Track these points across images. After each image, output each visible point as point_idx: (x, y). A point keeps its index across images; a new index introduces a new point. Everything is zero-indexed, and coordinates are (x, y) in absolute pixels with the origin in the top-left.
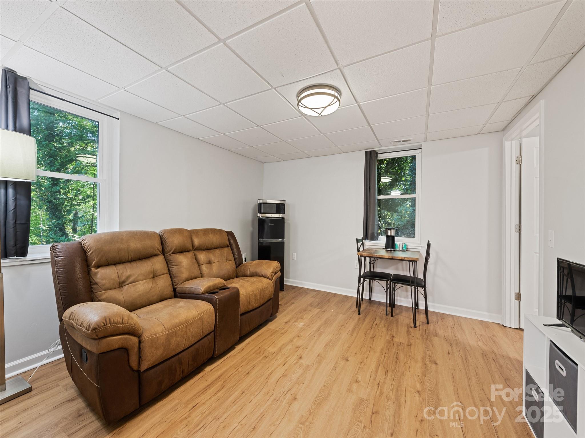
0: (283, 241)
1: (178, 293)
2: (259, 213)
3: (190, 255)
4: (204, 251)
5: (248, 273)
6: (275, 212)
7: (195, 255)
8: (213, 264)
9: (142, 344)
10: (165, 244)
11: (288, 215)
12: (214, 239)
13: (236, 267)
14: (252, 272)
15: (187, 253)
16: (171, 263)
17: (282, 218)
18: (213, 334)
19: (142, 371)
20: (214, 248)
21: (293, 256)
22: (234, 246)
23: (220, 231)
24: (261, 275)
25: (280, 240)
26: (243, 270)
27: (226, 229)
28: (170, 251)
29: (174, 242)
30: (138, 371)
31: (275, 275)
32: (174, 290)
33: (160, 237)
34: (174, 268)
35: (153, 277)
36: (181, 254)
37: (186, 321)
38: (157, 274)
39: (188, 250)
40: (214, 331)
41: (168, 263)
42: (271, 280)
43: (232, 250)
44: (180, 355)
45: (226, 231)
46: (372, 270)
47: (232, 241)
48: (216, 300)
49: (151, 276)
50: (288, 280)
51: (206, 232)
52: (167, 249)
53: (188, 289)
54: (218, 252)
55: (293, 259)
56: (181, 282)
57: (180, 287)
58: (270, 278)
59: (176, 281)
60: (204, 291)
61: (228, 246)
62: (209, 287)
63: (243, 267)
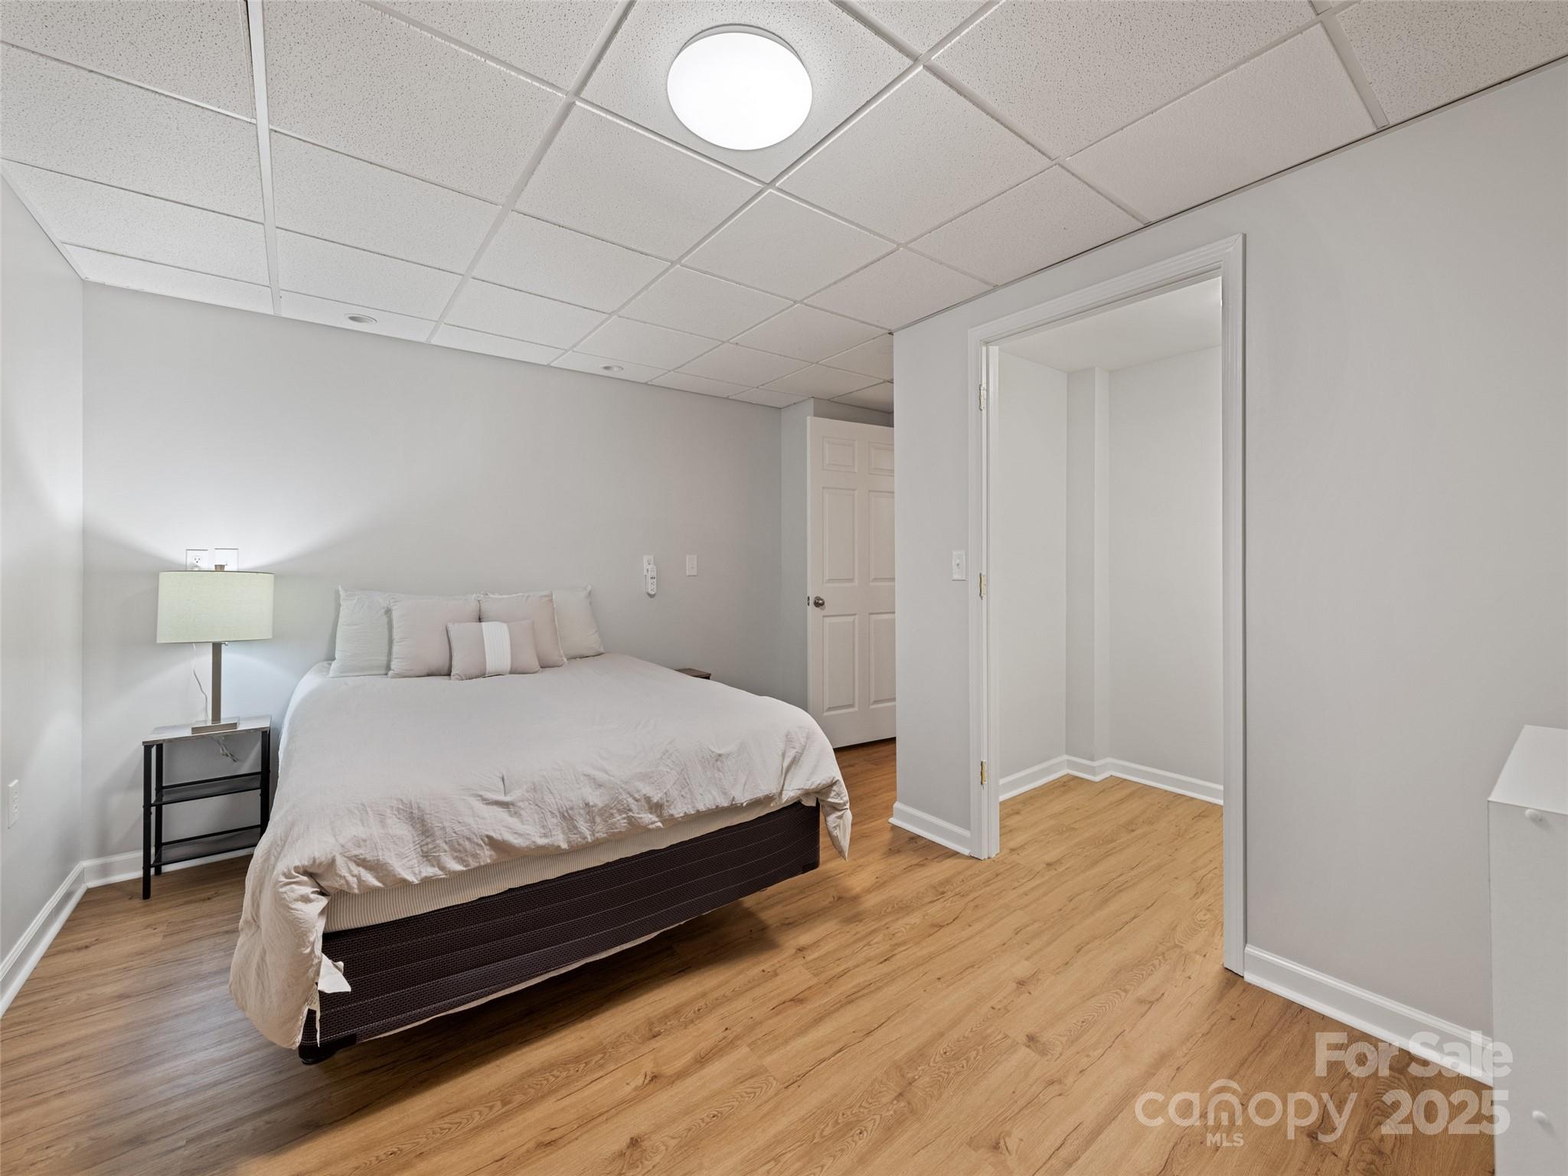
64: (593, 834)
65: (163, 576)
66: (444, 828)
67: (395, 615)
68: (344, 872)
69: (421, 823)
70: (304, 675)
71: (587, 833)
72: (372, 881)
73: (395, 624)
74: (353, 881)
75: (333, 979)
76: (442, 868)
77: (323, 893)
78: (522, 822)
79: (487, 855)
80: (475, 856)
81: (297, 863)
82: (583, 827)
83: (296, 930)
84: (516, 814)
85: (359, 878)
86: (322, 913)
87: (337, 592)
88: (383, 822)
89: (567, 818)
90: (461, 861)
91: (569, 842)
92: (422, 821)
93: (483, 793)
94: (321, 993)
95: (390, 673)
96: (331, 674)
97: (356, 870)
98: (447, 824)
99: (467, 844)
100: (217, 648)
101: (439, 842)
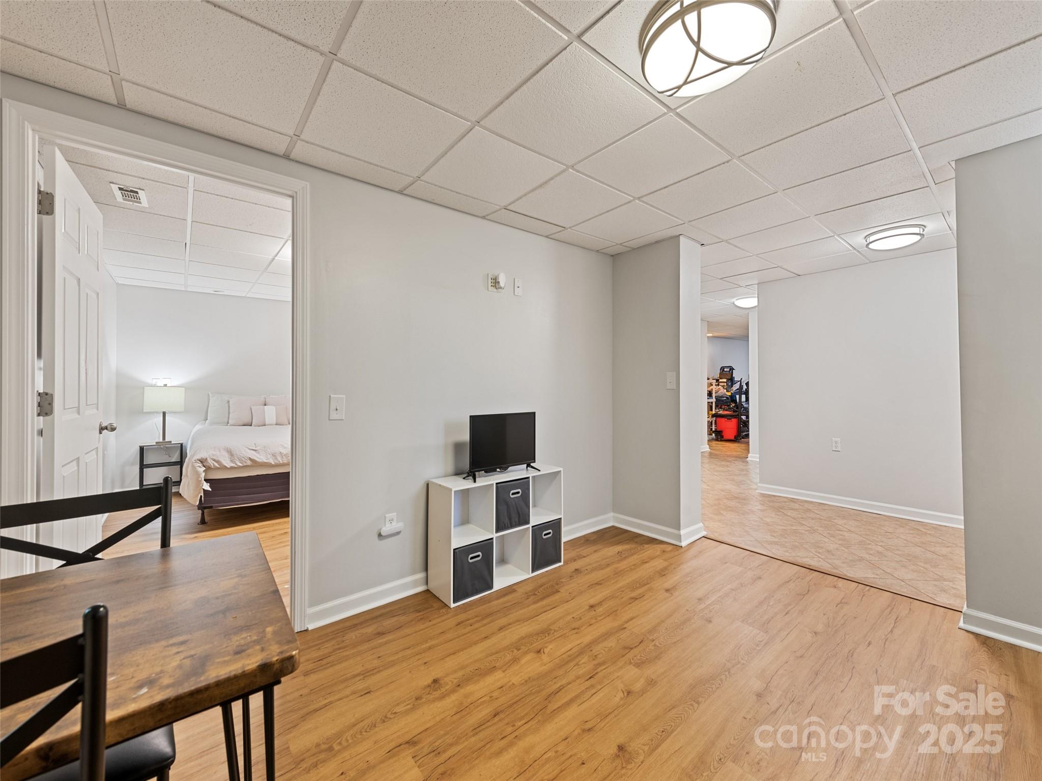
64: (282, 461)
65: (145, 388)
66: (236, 454)
67: (231, 403)
68: (209, 462)
69: (230, 453)
70: (196, 425)
71: (281, 461)
72: (216, 465)
73: (231, 407)
74: (212, 465)
75: (207, 487)
76: (236, 464)
77: (204, 466)
78: (260, 455)
79: (249, 463)
80: (246, 462)
81: (198, 458)
82: (279, 459)
83: (198, 474)
84: (259, 453)
85: (213, 464)
86: (204, 471)
87: (209, 395)
88: (220, 451)
89: (274, 455)
90: (241, 463)
91: (275, 462)
92: (231, 452)
93: (249, 447)
94: (203, 489)
95: (229, 424)
96: (206, 424)
97: (214, 462)
98: (238, 453)
99: (243, 459)
100: (164, 414)
101: (235, 458)
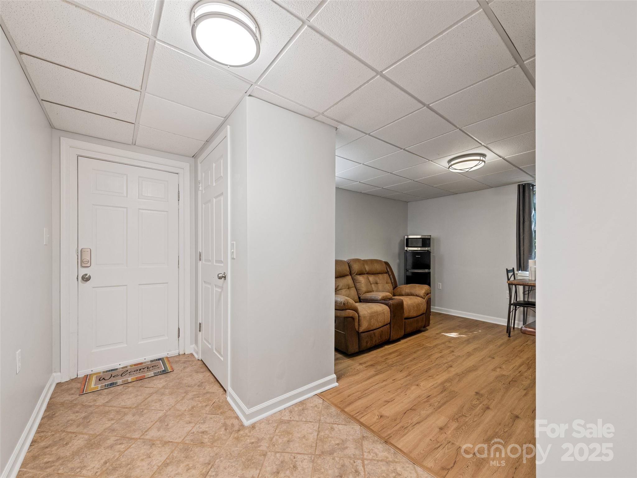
0: (429, 271)
1: (362, 300)
2: (406, 247)
3: (365, 276)
4: (372, 275)
5: (403, 293)
6: (421, 246)
7: (368, 277)
8: (378, 284)
9: (360, 318)
10: (351, 269)
11: (433, 249)
12: (378, 267)
13: (393, 289)
14: (408, 293)
15: (364, 275)
16: (356, 281)
17: (428, 251)
18: (389, 325)
19: (360, 332)
20: (378, 274)
21: (438, 286)
22: (390, 273)
23: (380, 261)
24: (415, 295)
25: (427, 271)
26: (399, 291)
27: (384, 260)
28: (355, 273)
29: (356, 267)
30: (358, 332)
31: (427, 295)
32: (359, 298)
33: (348, 264)
34: (358, 284)
35: (348, 288)
36: (360, 275)
37: (377, 312)
38: (350, 287)
39: (364, 273)
40: (390, 323)
41: (353, 280)
42: (424, 299)
43: (389, 276)
44: (374, 331)
45: (384, 262)
46: (526, 300)
47: (388, 269)
48: (391, 304)
49: (347, 287)
50: (434, 307)
51: (372, 261)
52: (353, 272)
53: (369, 297)
54: (380, 276)
55: (438, 288)
56: (363, 293)
57: (362, 297)
58: (423, 297)
59: (360, 292)
60: (381, 298)
61: (386, 273)
62: (383, 297)
63: (399, 289)
